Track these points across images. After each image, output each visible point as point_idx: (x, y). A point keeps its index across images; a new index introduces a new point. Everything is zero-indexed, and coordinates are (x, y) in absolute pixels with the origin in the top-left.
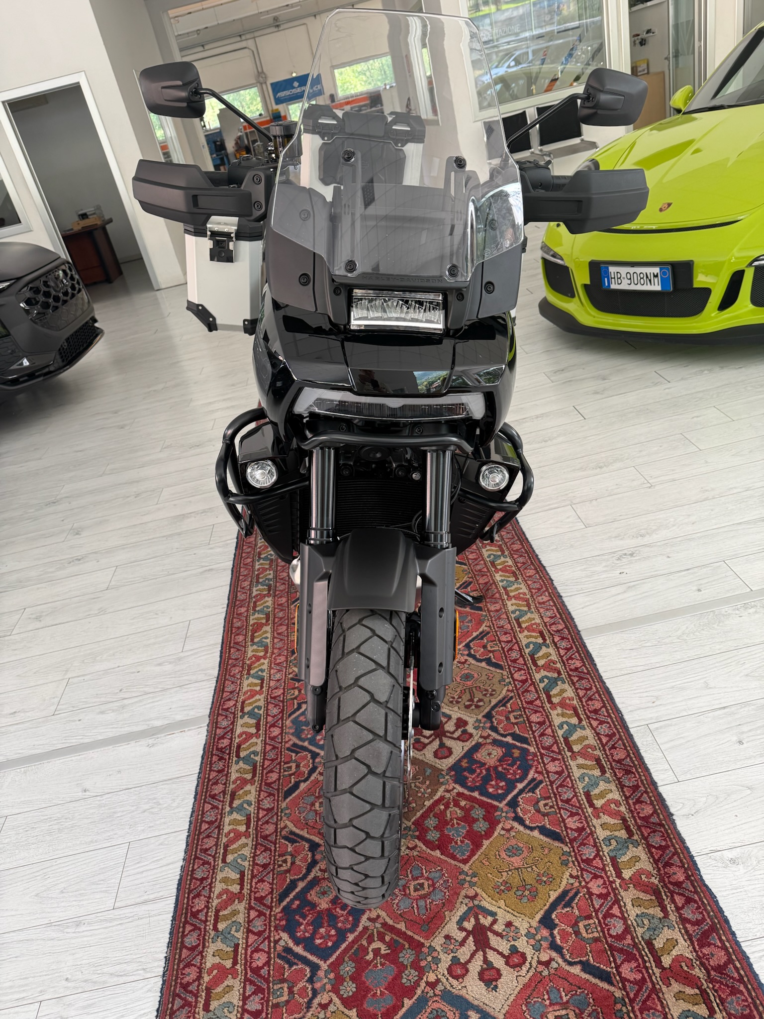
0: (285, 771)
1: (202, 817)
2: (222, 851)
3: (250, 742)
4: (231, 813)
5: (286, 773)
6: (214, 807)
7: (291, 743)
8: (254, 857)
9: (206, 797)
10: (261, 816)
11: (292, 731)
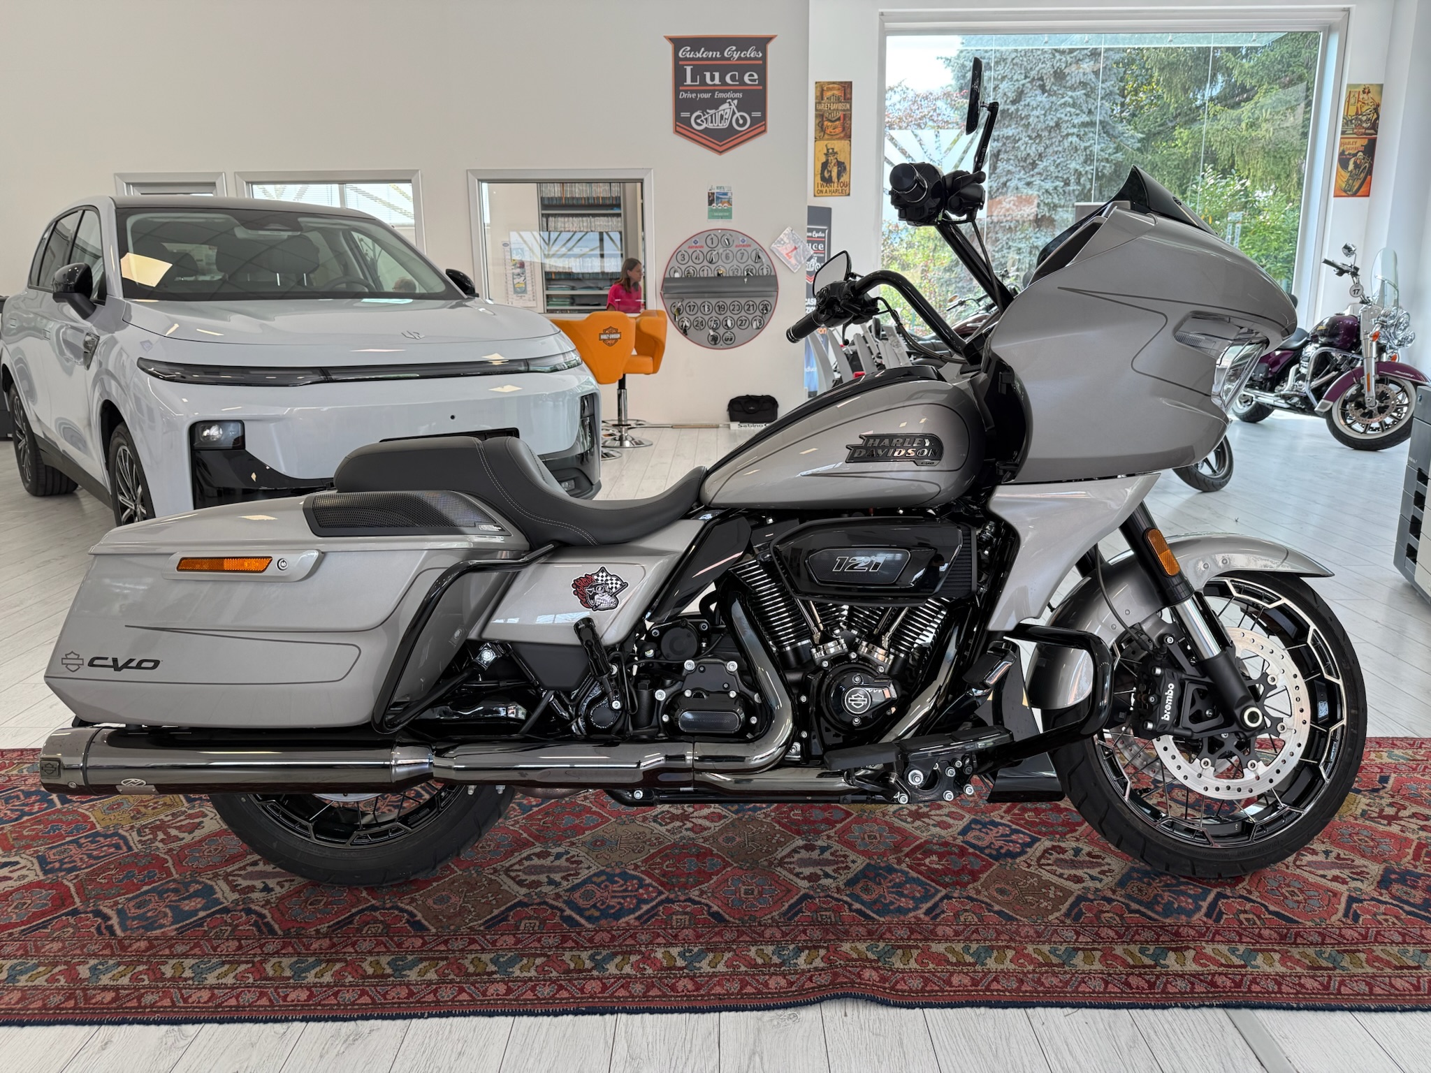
0: (1255, 923)
1: (1365, 994)
2: (1405, 971)
3: (1213, 955)
4: (1343, 968)
5: (1258, 923)
6: (1342, 983)
7: (1205, 919)
8: (1397, 944)
9: (1332, 994)
10: (1332, 941)
11: (1183, 917)
